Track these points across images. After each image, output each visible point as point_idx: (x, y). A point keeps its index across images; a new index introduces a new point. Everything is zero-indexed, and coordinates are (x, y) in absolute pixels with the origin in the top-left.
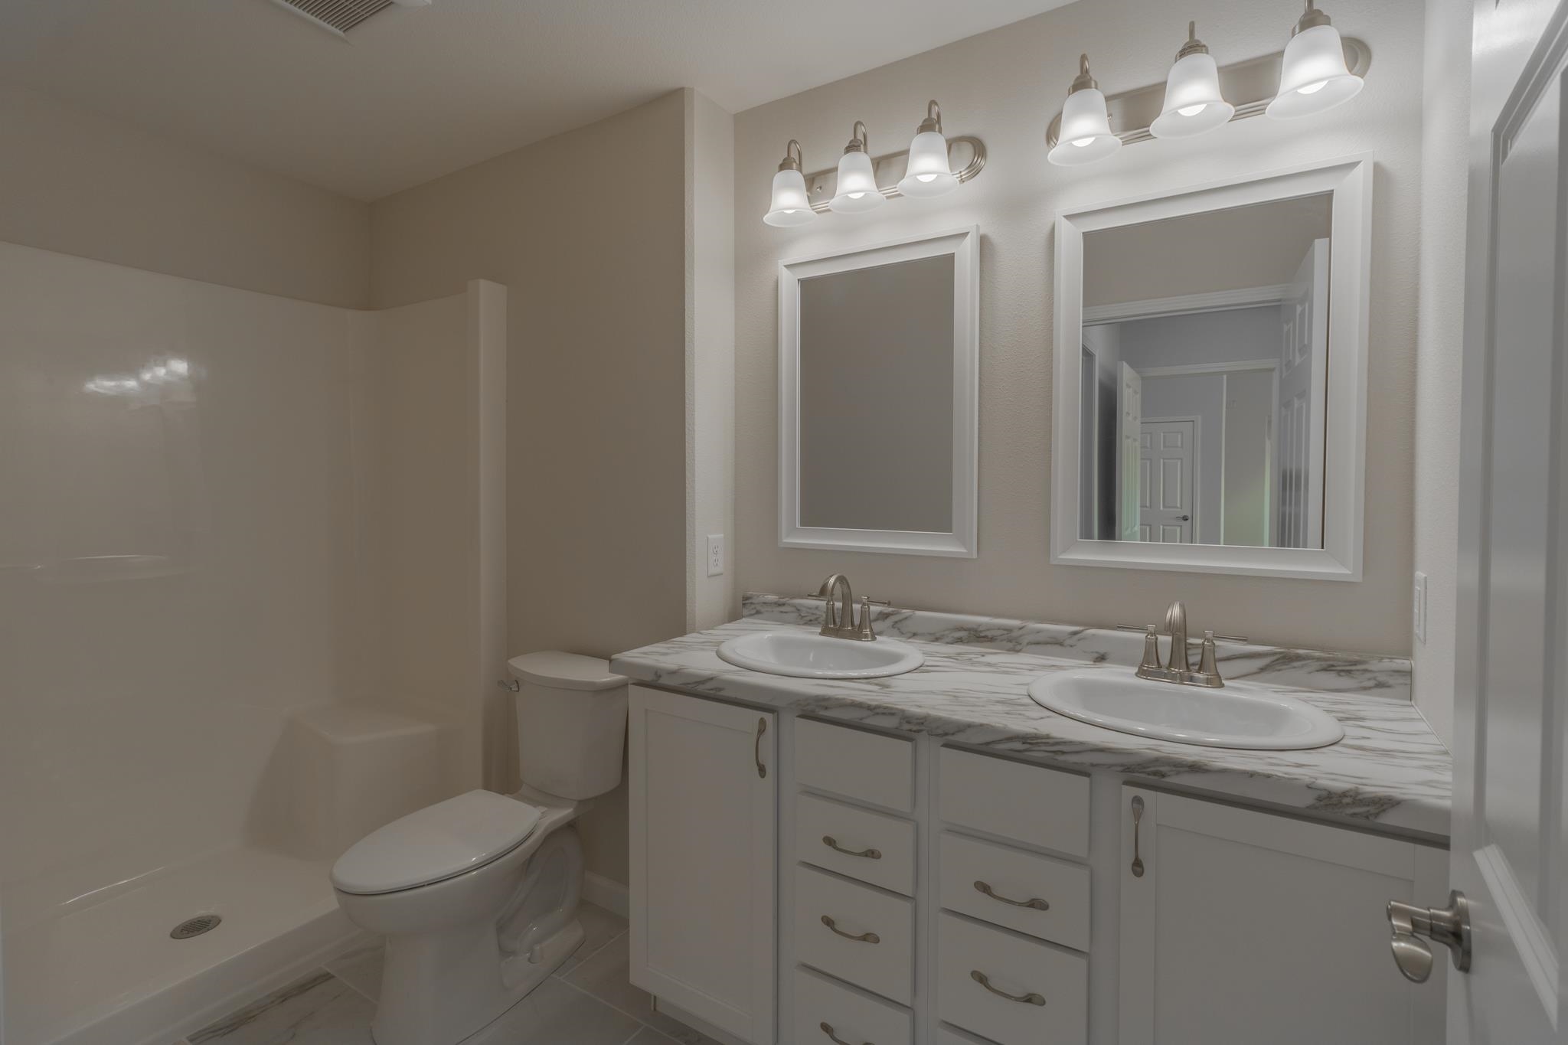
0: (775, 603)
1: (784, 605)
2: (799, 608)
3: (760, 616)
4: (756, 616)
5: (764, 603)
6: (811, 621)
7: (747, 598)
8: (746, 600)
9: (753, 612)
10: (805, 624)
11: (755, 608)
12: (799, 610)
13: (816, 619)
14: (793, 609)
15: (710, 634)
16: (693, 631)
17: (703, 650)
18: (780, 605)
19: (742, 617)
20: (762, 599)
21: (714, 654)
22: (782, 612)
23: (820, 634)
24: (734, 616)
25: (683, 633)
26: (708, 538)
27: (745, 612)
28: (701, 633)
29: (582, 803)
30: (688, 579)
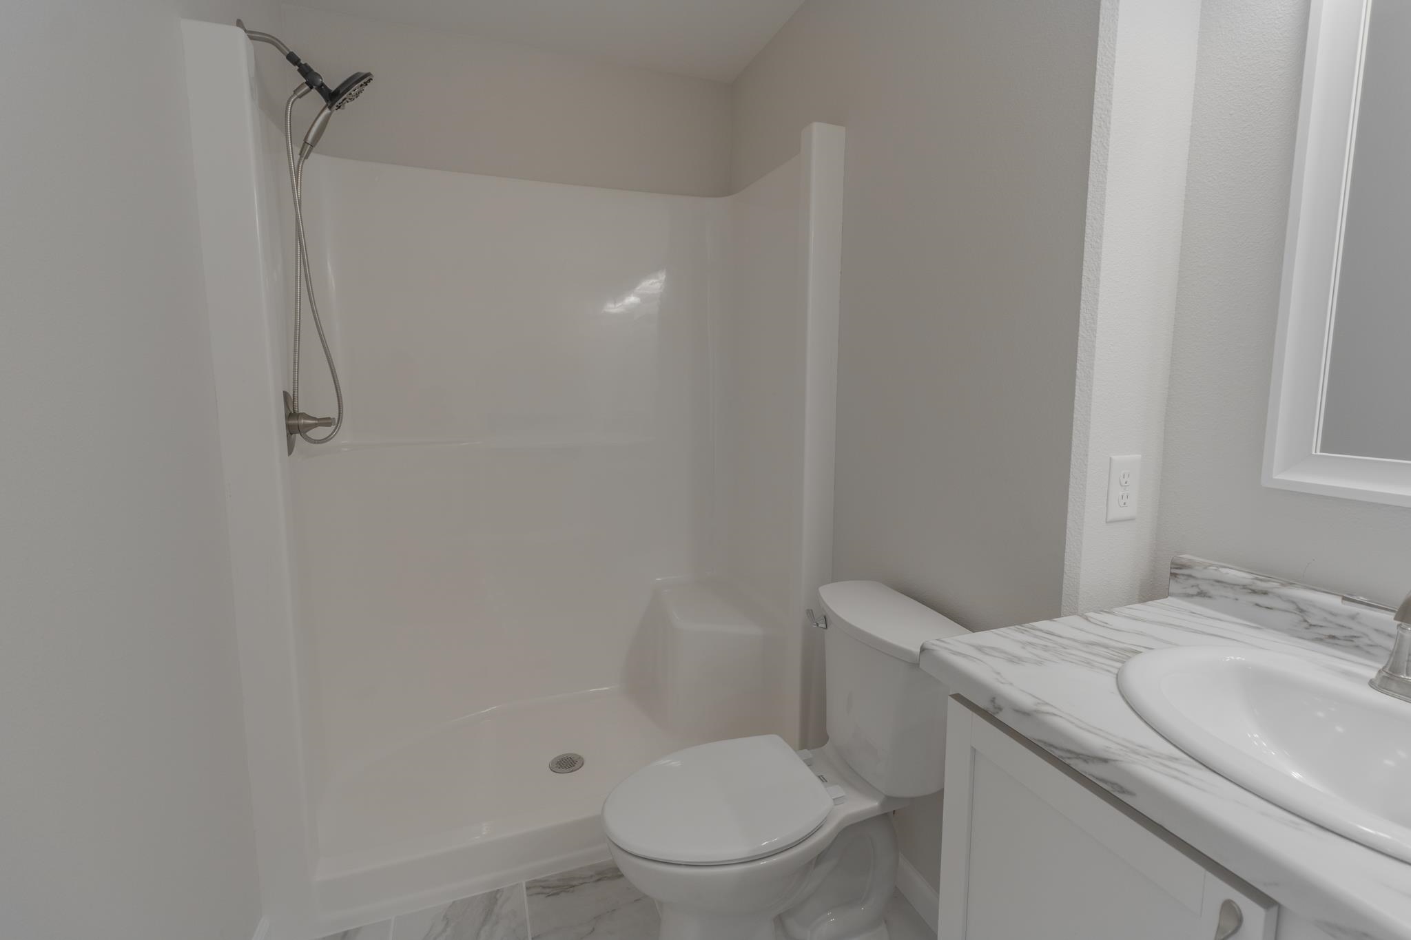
0: (1244, 587)
1: (1265, 593)
2: (1304, 608)
3: (1206, 600)
4: (1198, 599)
5: (1218, 581)
6: (1333, 637)
7: (1182, 567)
8: (1178, 570)
9: (1194, 591)
10: (1319, 640)
11: (1197, 586)
12: (1302, 611)
13: (1351, 638)
14: (1291, 607)
15: (1105, 625)
16: (1074, 612)
17: (1088, 663)
18: (1254, 592)
19: (1169, 595)
20: (1212, 573)
21: (1110, 681)
22: (1257, 605)
23: (1371, 683)
24: (1150, 591)
25: (1053, 611)
26: (1111, 459)
27: (1174, 587)
28: (1087, 619)
29: (889, 799)
30: (1070, 524)
